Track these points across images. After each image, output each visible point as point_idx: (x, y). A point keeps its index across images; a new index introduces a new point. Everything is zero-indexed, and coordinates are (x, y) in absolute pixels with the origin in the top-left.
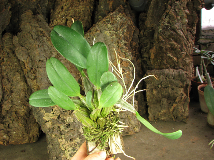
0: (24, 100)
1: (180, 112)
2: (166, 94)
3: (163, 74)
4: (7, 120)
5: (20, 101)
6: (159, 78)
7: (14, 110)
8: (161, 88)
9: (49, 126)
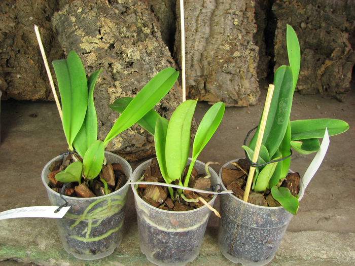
0: (41, 17)
1: (337, 77)
2: (315, 41)
3: (314, 3)
4: (5, 50)
5: (33, 16)
6: (305, 10)
7: (21, 32)
8: (305, 29)
9: (91, 62)
